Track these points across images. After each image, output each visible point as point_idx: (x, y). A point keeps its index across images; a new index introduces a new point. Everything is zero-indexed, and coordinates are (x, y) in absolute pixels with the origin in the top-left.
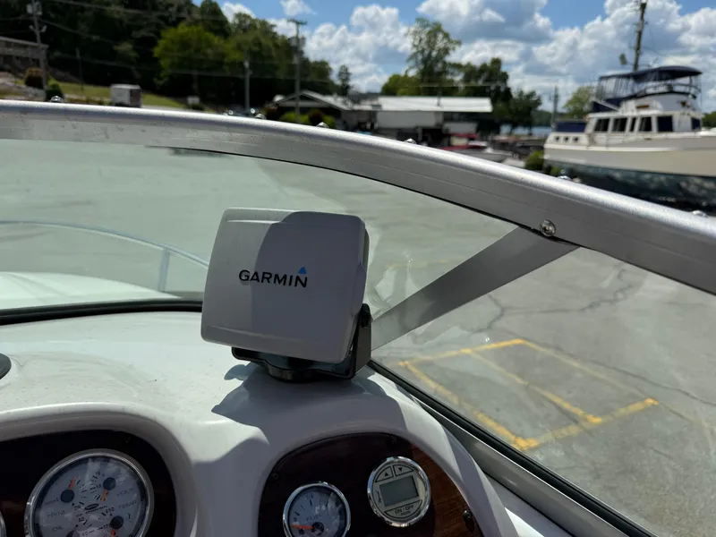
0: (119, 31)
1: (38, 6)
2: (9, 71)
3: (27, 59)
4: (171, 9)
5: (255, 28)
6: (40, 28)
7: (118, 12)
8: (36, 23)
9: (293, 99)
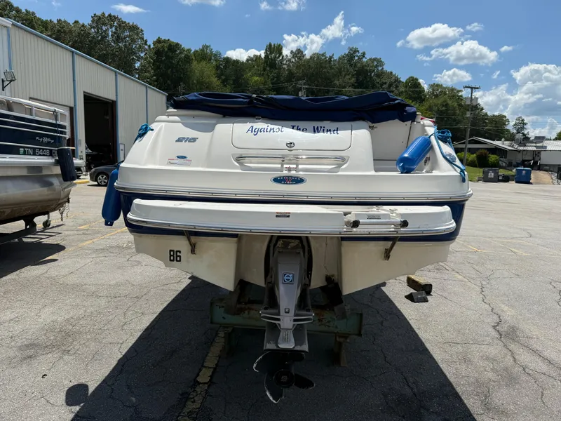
5: (445, 94)
9: (464, 143)
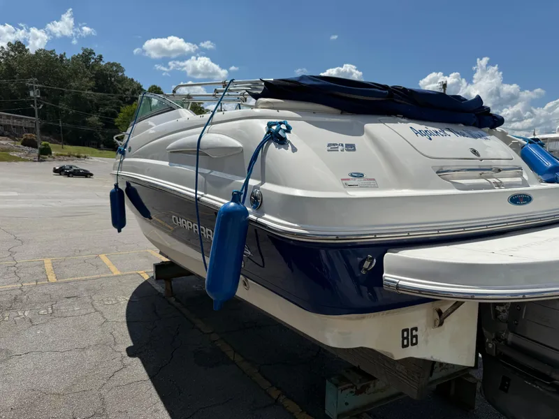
0: (90, 108)
1: (38, 91)
2: (8, 136)
3: (22, 127)
4: (127, 93)
6: (38, 107)
7: (90, 95)
8: (35, 102)
